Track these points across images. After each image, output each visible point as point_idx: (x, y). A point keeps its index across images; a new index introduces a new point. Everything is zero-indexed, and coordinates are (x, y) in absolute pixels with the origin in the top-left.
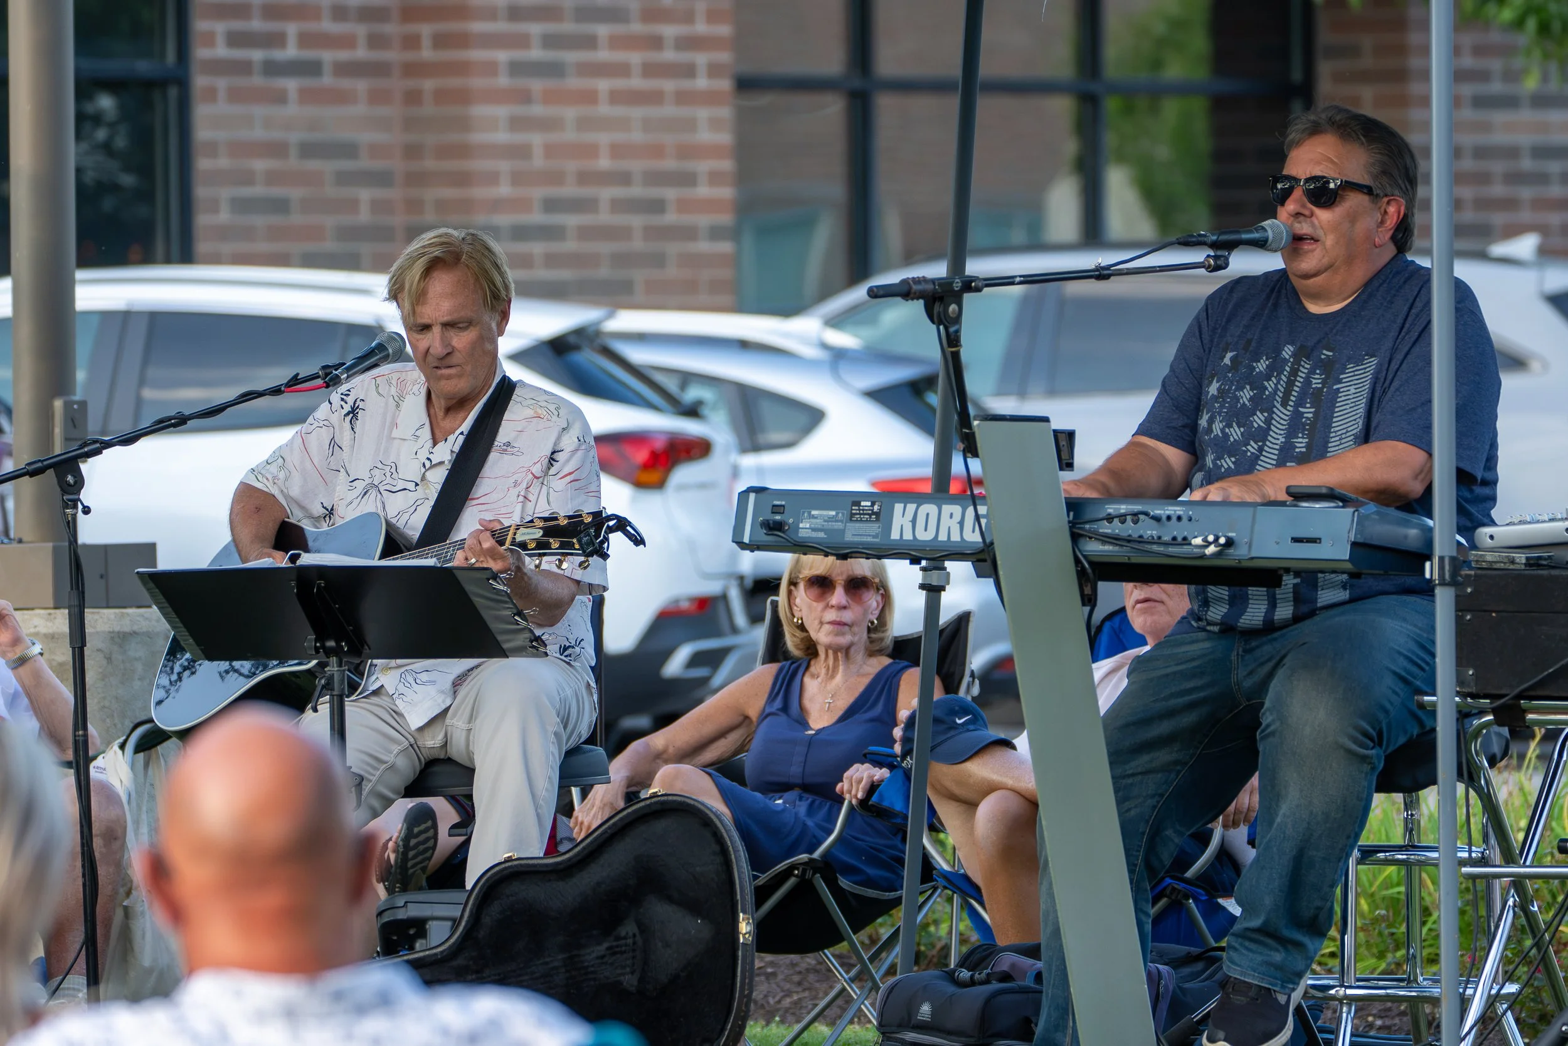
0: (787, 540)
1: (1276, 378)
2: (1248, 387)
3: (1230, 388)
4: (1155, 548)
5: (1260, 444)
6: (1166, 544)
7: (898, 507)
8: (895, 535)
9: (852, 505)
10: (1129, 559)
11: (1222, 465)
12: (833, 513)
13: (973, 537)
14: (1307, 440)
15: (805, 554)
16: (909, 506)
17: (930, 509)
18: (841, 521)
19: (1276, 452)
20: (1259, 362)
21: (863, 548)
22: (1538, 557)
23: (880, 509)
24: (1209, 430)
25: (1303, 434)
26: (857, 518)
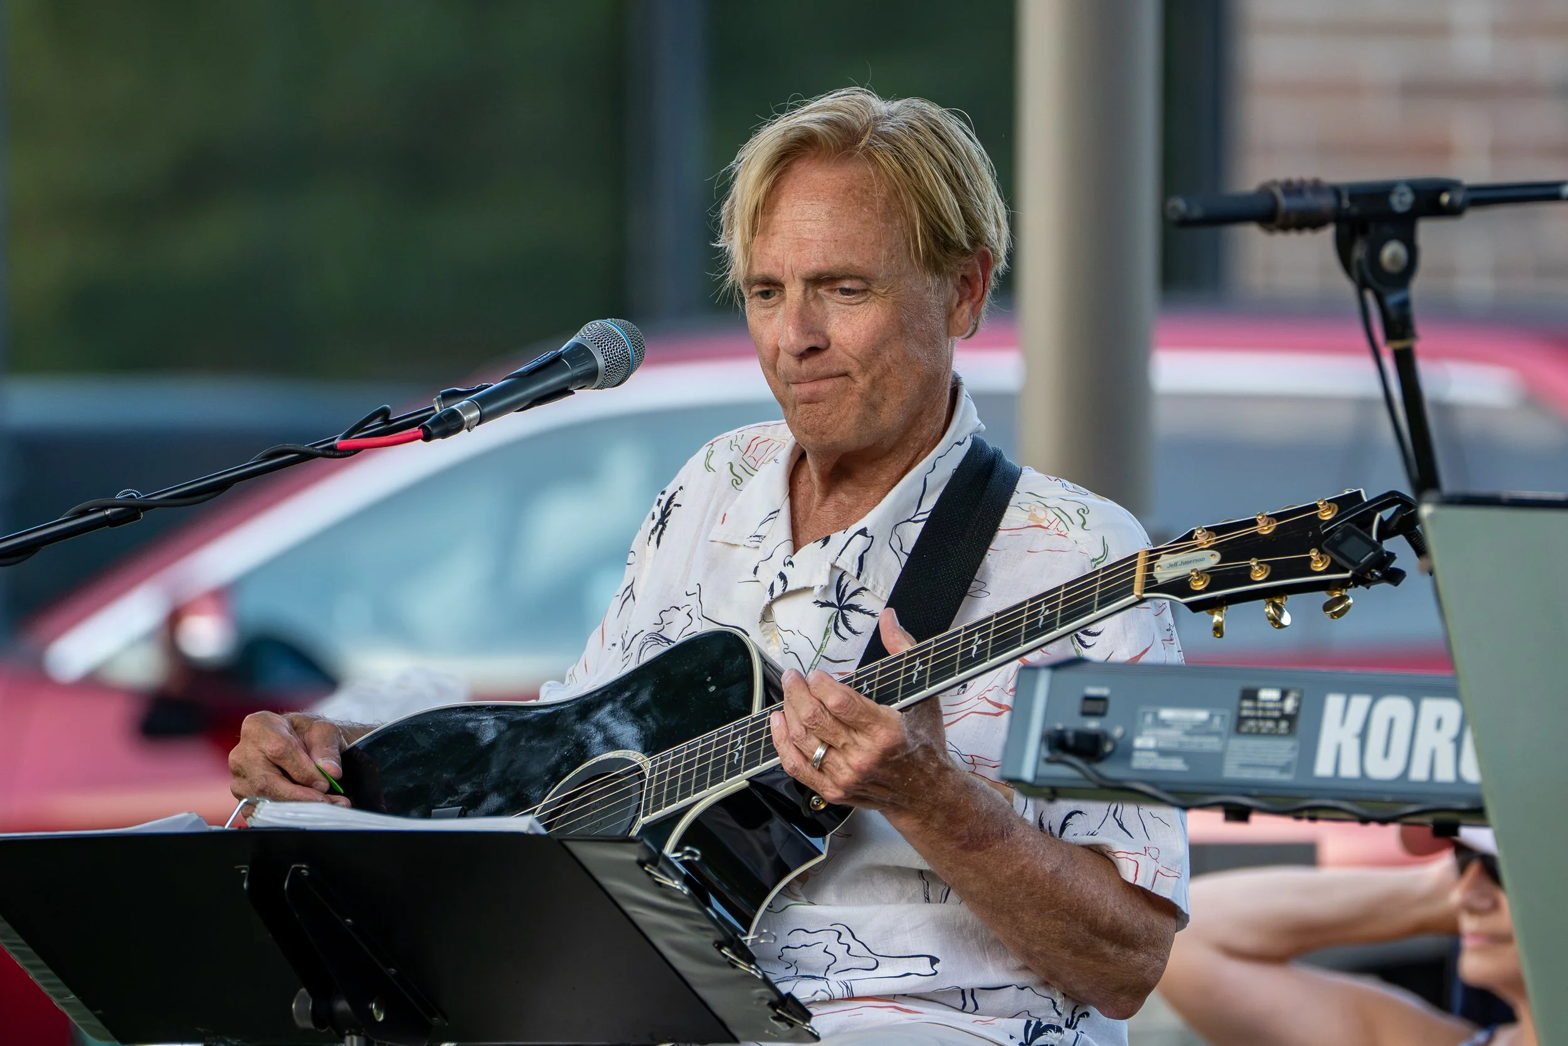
7: (1333, 704)
8: (1323, 767)
9: (1241, 700)
12: (1202, 715)
16: (1355, 699)
18: (1217, 734)
23: (1297, 709)
26: (1250, 727)
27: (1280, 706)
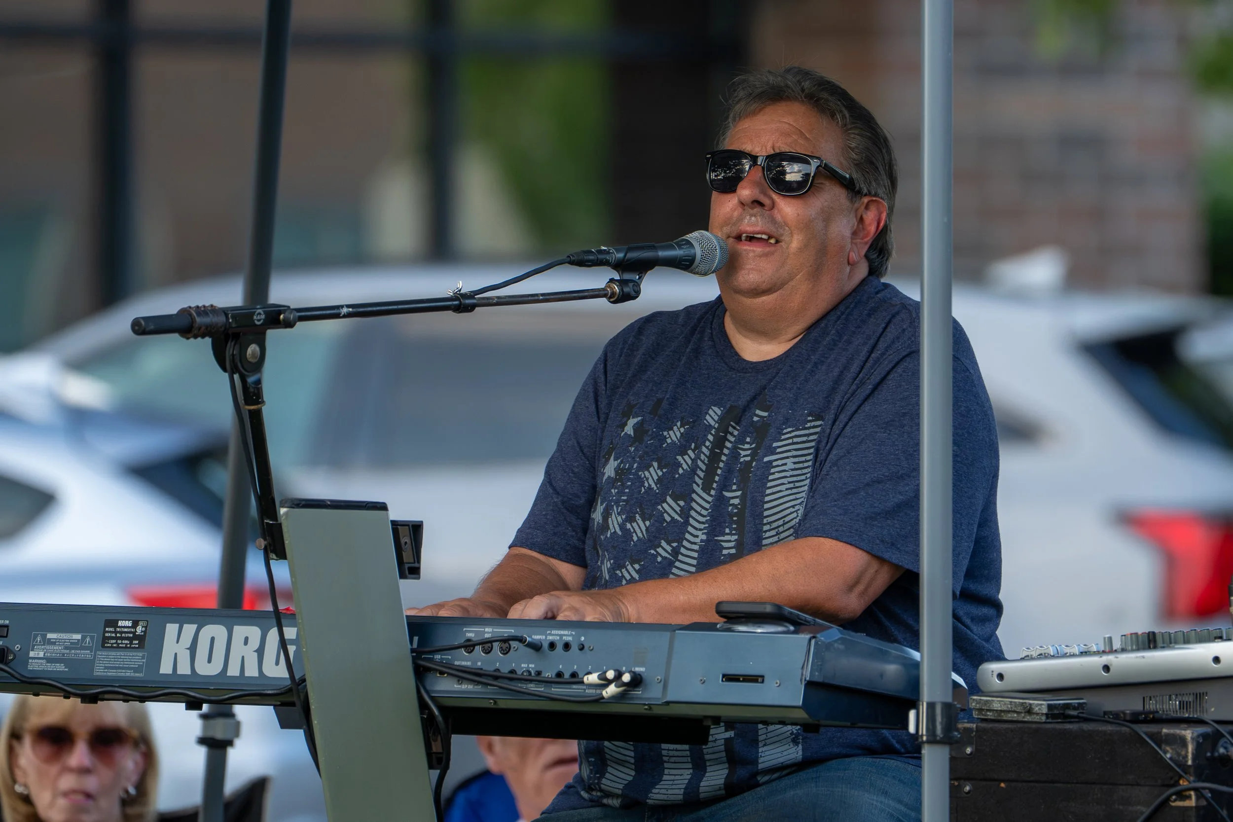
0: (12, 676)
1: (694, 451)
2: (655, 464)
3: (631, 467)
4: (532, 687)
5: (675, 545)
6: (548, 682)
7: (171, 629)
8: (166, 668)
9: (106, 626)
10: (495, 703)
11: (623, 576)
12: (78, 637)
13: (277, 671)
14: (736, 537)
15: (36, 694)
16: (186, 627)
17: (216, 631)
18: (90, 648)
19: (695, 555)
20: (672, 429)
21: (120, 687)
22: (1064, 704)
23: (145, 632)
24: (605, 527)
25: (731, 530)
26: (112, 644)
27: (132, 630)
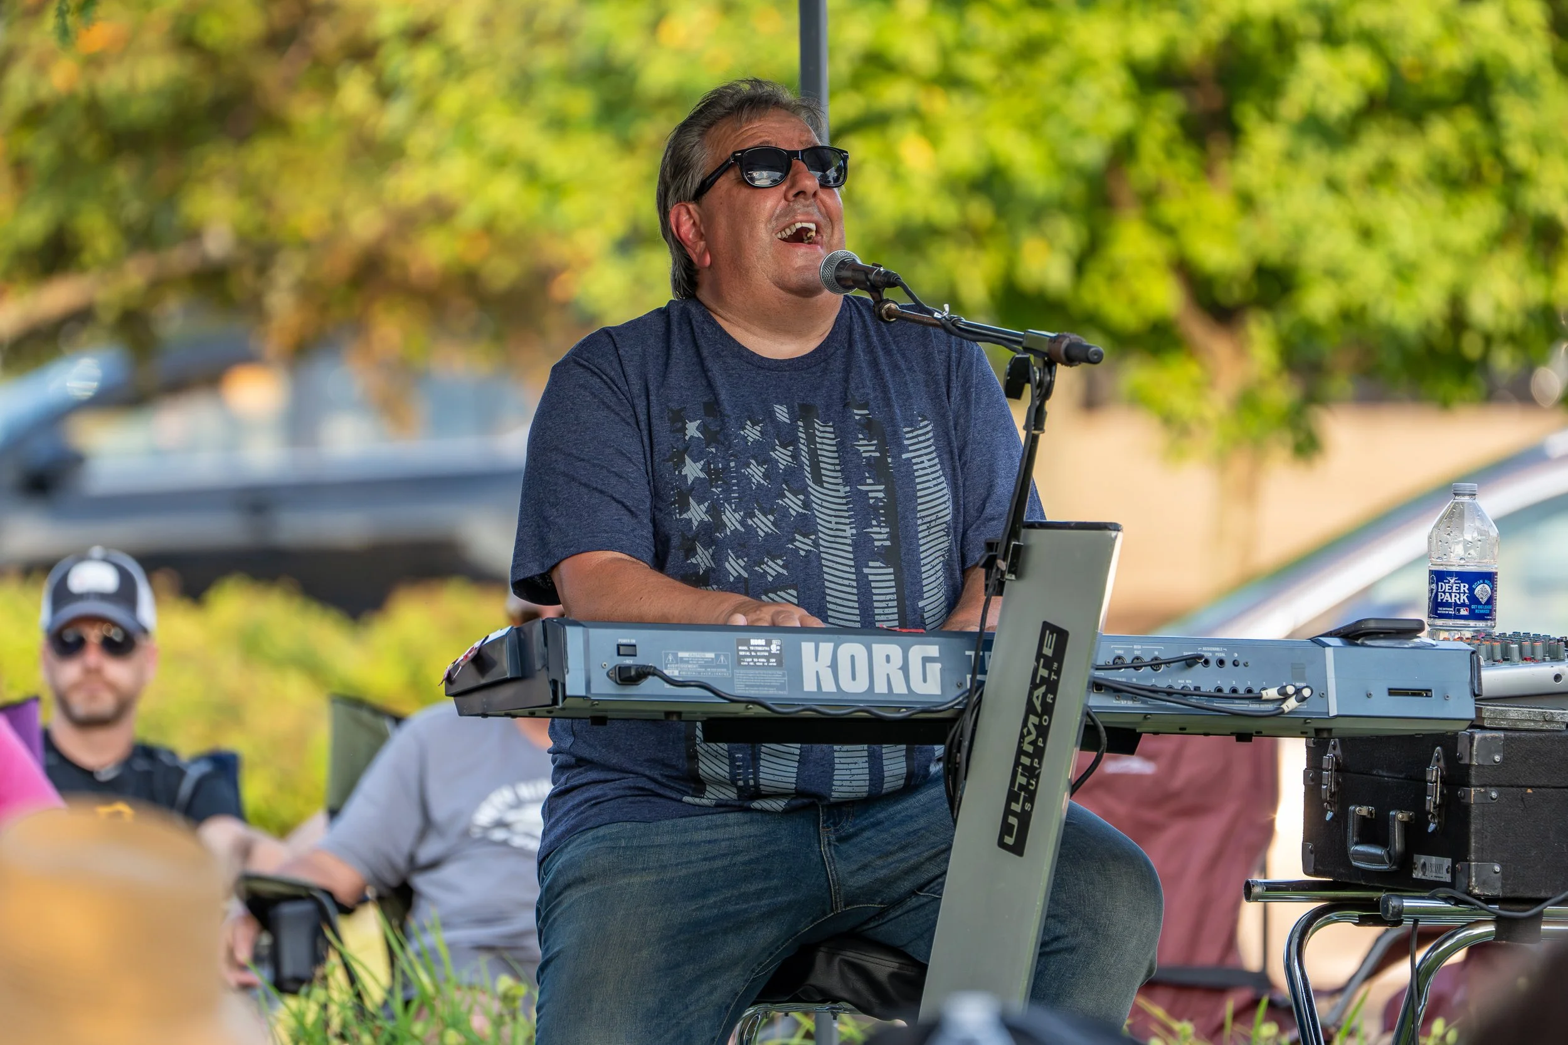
1: (784, 447)
4: (1193, 700)
5: (812, 537)
6: (1209, 697)
7: (808, 648)
8: (809, 686)
9: (739, 644)
12: (711, 655)
13: (927, 688)
14: (888, 530)
16: (823, 645)
17: (855, 648)
18: (725, 667)
23: (780, 650)
25: (879, 521)
26: (748, 662)
27: (767, 648)
